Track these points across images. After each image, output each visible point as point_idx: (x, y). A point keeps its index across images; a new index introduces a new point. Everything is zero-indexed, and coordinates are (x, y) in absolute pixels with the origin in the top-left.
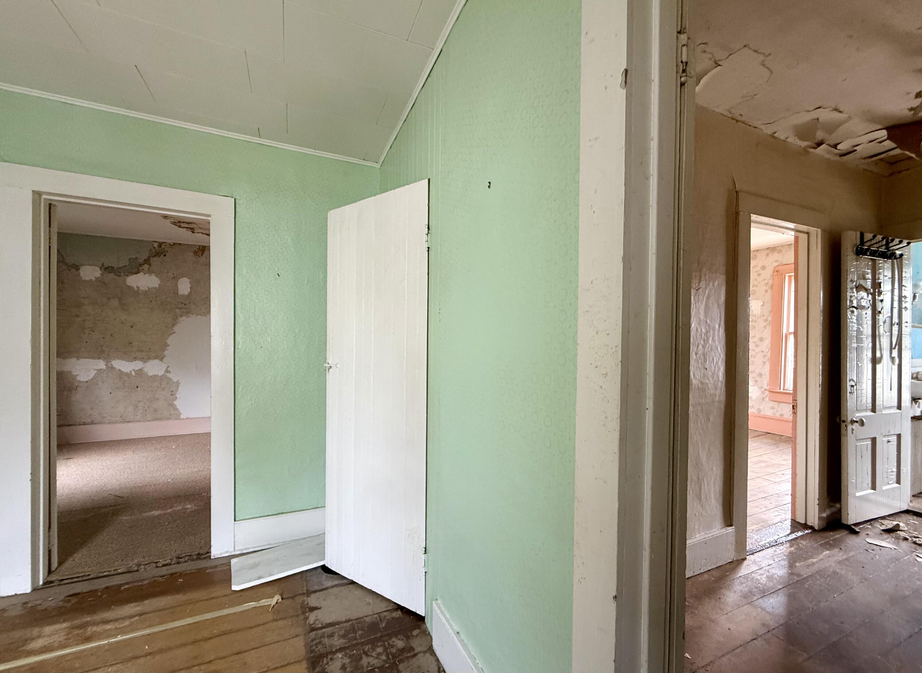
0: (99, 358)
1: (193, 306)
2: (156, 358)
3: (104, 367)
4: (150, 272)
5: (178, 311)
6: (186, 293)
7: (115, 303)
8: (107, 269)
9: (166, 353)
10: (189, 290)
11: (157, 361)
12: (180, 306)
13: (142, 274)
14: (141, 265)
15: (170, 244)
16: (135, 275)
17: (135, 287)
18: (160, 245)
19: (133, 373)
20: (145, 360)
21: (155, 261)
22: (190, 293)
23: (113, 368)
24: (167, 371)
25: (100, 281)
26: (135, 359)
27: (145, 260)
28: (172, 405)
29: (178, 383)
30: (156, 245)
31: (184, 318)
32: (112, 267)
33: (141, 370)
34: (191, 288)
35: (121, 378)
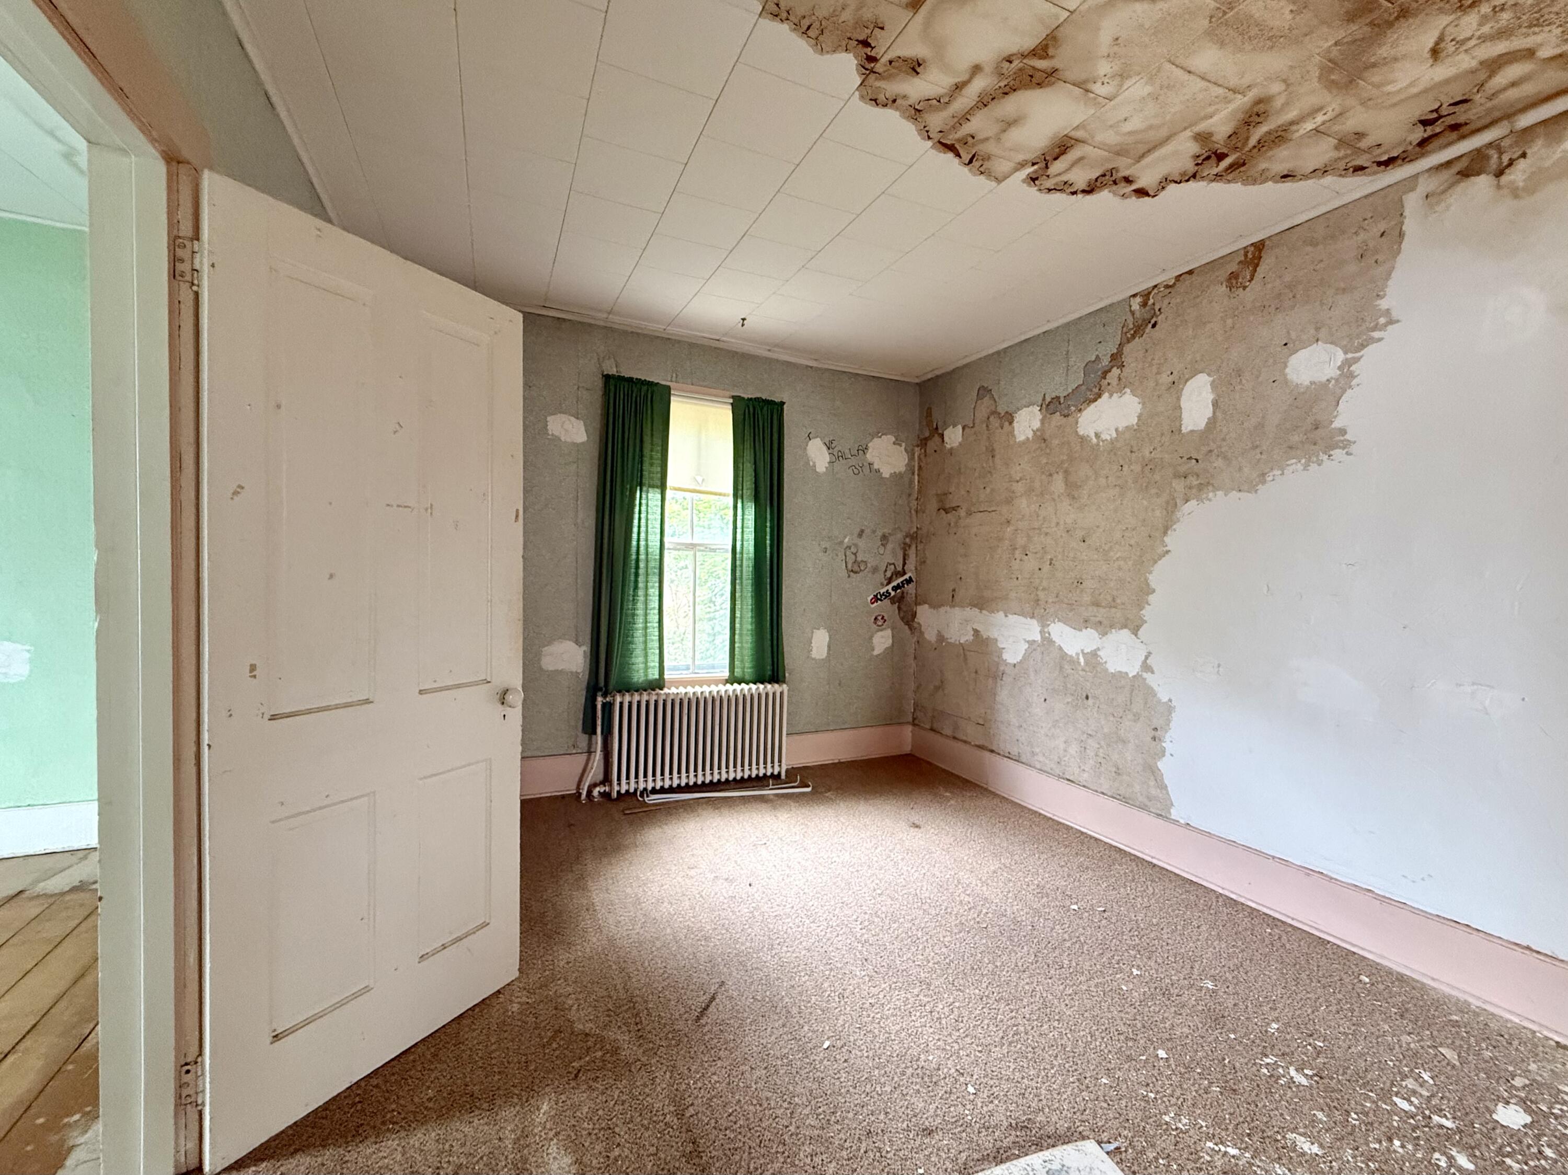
0: (1032, 617)
1: (1219, 463)
2: (1124, 626)
3: (1038, 638)
4: (1122, 385)
5: (1179, 486)
6: (1201, 425)
7: (1058, 485)
8: (1052, 406)
9: (1147, 612)
10: (1209, 412)
11: (1125, 633)
12: (1183, 469)
13: (1106, 396)
14: (1105, 373)
15: (1167, 287)
16: (1093, 406)
17: (1093, 435)
18: (1146, 295)
19: (1082, 660)
20: (1103, 627)
21: (1133, 351)
22: (1212, 422)
23: (1051, 642)
24: (1146, 667)
25: (1041, 437)
26: (1087, 623)
27: (1114, 357)
28: (1153, 771)
29: (1169, 708)
30: (1136, 304)
31: (1193, 503)
32: (1058, 398)
33: (1094, 654)
34: (1215, 404)
35: (1061, 668)
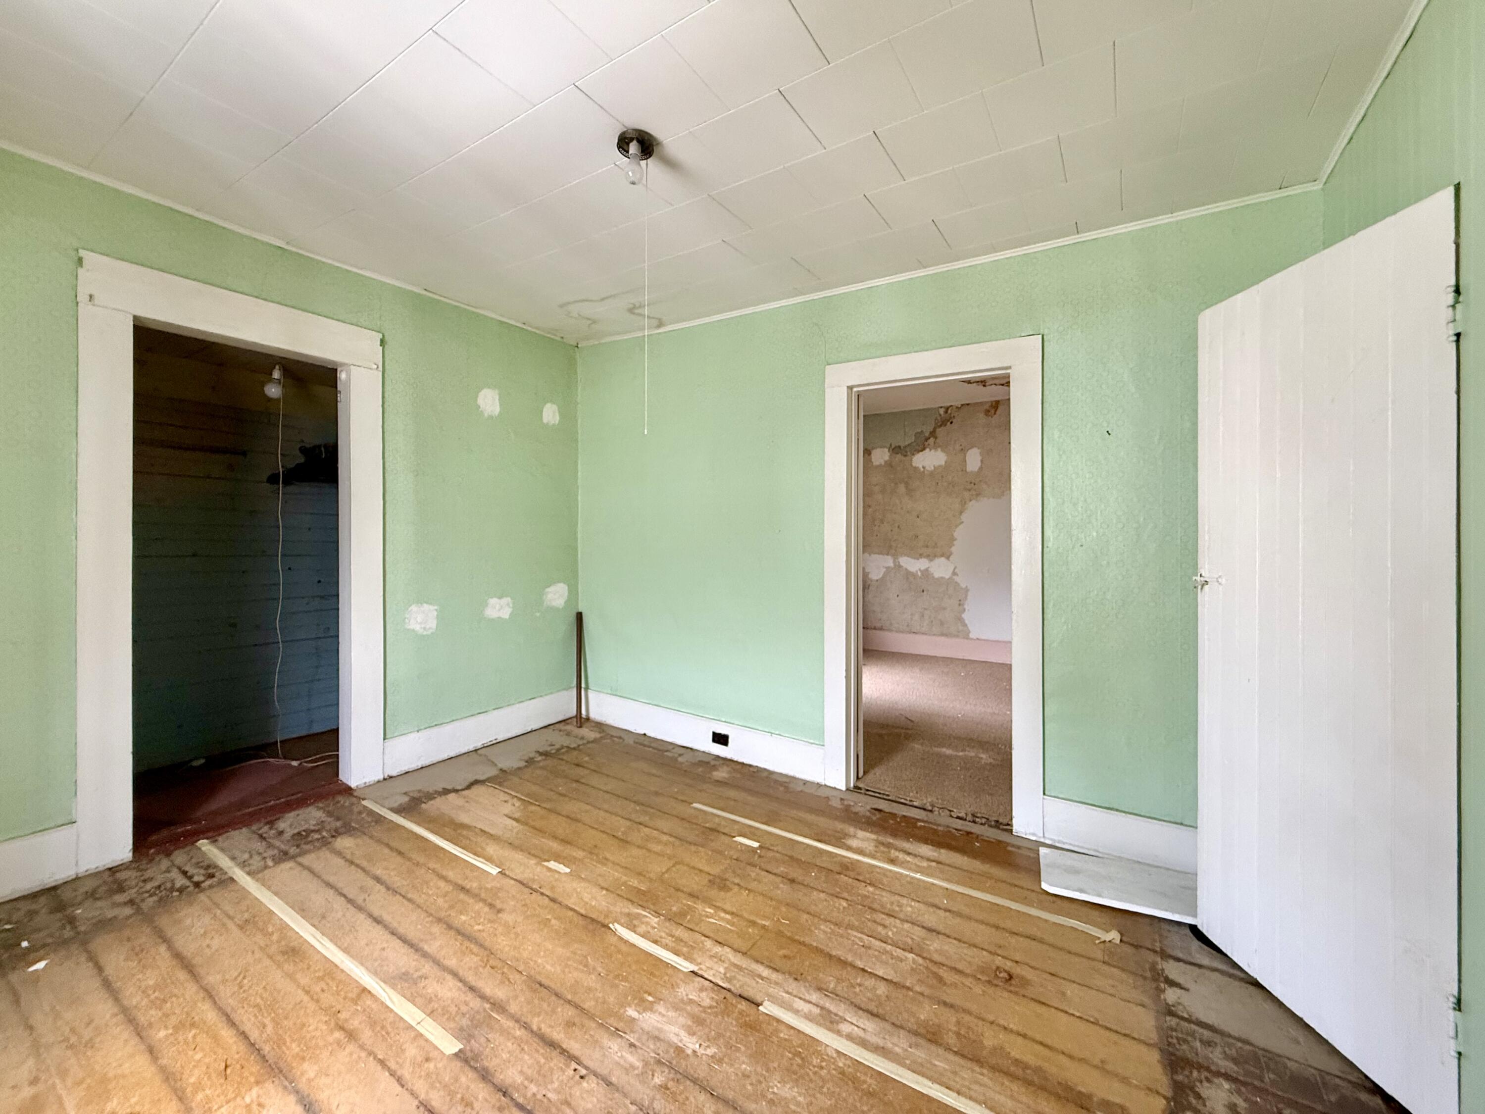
0: (888, 554)
1: (984, 486)
2: (942, 556)
3: (892, 565)
4: (935, 447)
5: (967, 494)
6: (976, 469)
7: (902, 488)
8: (896, 450)
9: (953, 549)
10: (979, 464)
11: (943, 559)
12: (969, 487)
13: (927, 450)
14: (927, 439)
15: (957, 408)
16: (921, 453)
17: (921, 467)
18: (947, 409)
19: (919, 574)
20: (931, 557)
21: (941, 432)
22: (981, 468)
23: (900, 566)
24: (954, 573)
25: (889, 464)
26: (921, 556)
27: (931, 433)
28: (960, 620)
29: (967, 590)
30: (942, 411)
31: (973, 502)
32: (900, 447)
33: (927, 570)
34: (982, 461)
35: (908, 578)
